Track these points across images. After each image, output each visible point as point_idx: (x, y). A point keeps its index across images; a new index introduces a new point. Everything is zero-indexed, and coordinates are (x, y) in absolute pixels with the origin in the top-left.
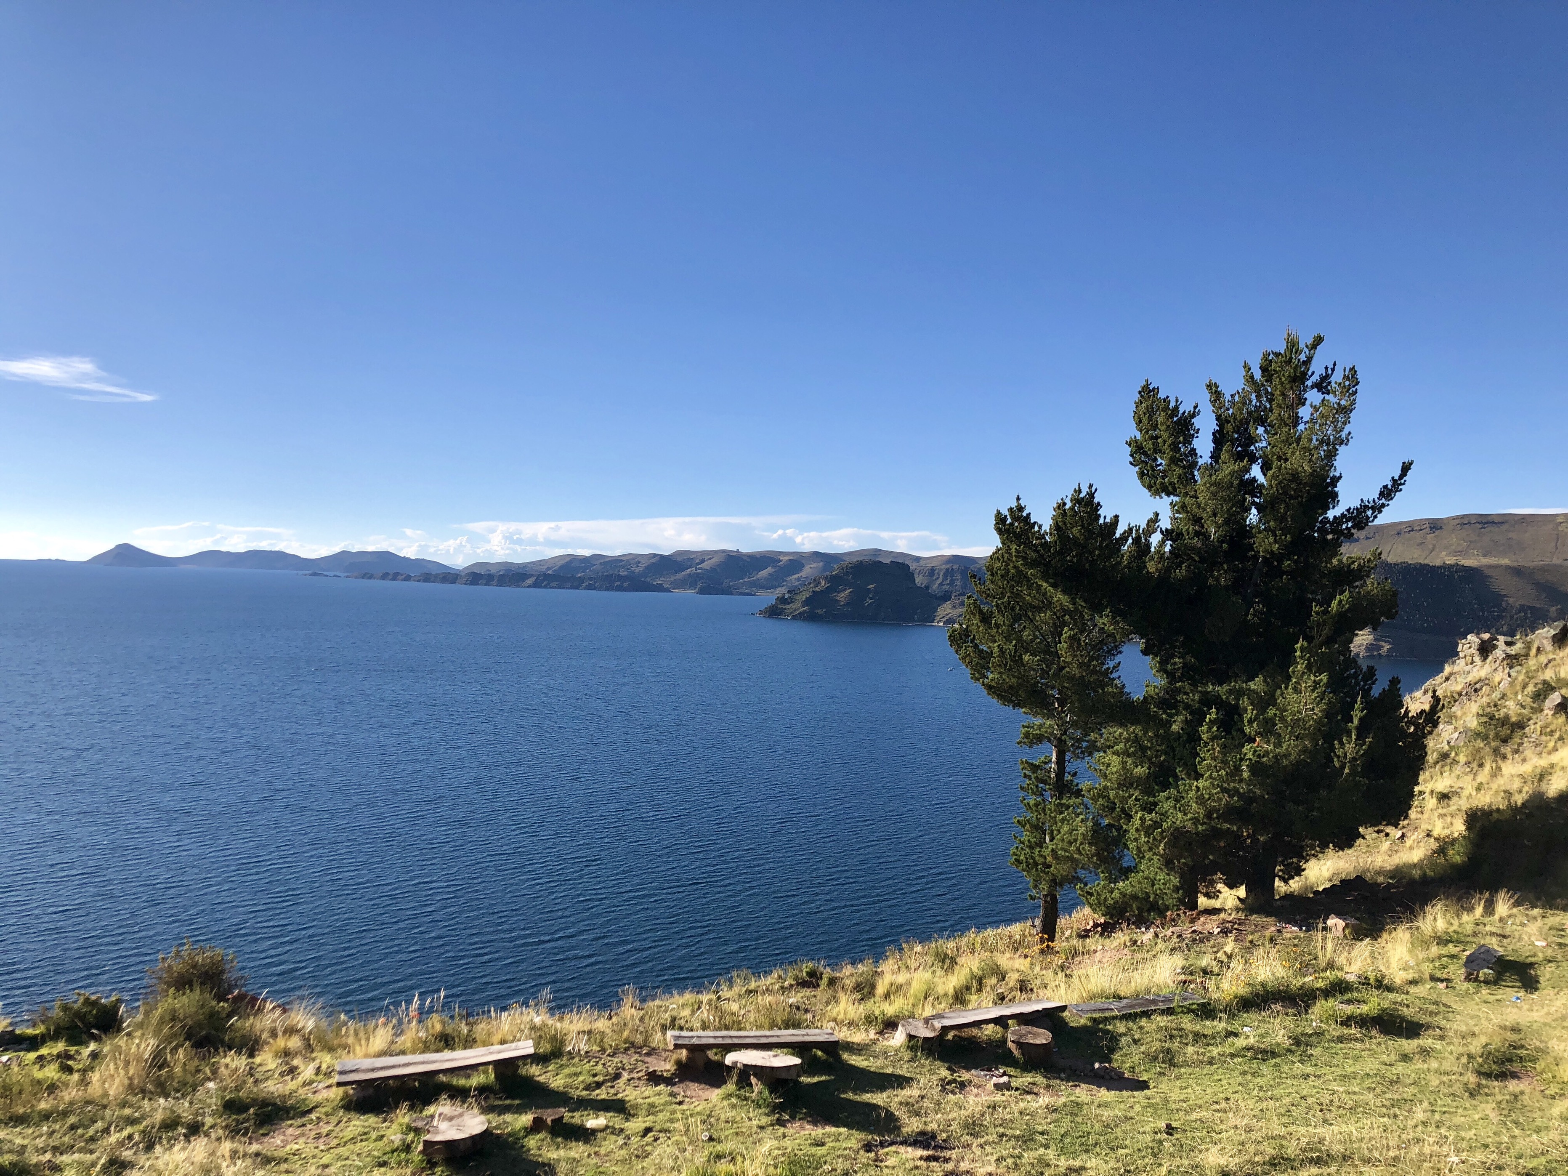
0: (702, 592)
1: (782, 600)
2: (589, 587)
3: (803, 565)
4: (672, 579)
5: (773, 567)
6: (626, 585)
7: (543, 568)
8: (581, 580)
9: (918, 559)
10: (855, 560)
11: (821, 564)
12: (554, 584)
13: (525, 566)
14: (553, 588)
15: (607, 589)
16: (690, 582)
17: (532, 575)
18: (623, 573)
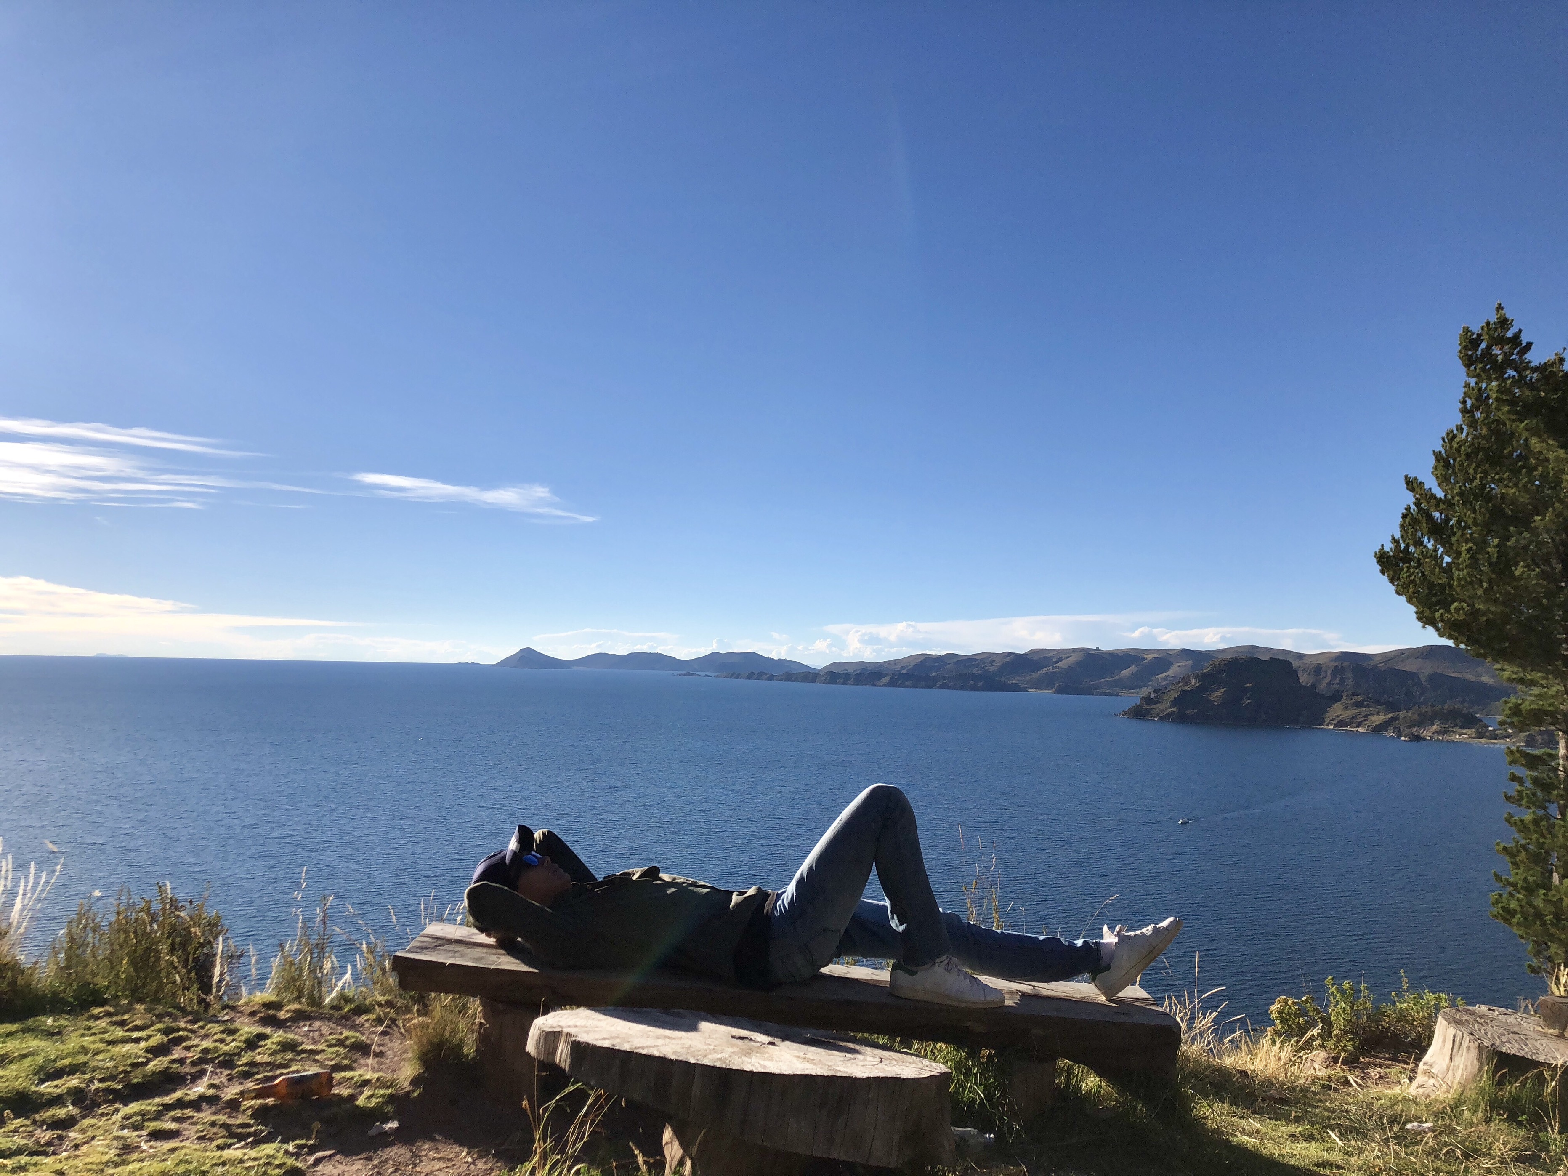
0: (1060, 691)
1: (1147, 700)
2: (942, 687)
3: (1172, 664)
4: (1028, 678)
5: (1137, 666)
6: (980, 684)
7: (898, 668)
8: (935, 679)
9: (1301, 656)
10: (1228, 657)
11: (1190, 662)
12: (909, 683)
13: (880, 665)
14: (907, 687)
15: (962, 688)
16: (1046, 682)
17: (886, 675)
18: (978, 672)
